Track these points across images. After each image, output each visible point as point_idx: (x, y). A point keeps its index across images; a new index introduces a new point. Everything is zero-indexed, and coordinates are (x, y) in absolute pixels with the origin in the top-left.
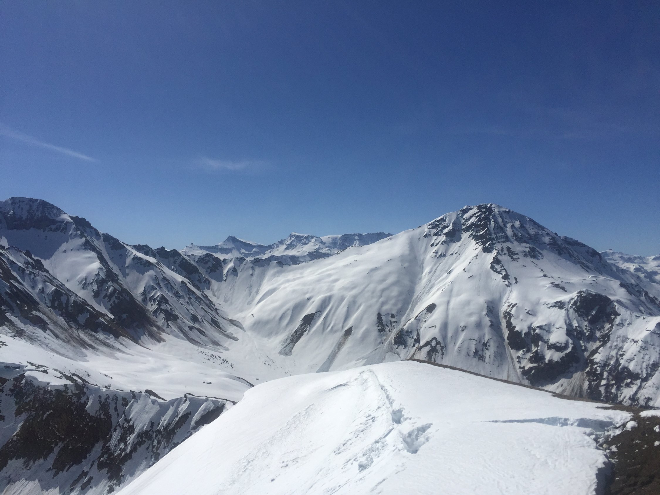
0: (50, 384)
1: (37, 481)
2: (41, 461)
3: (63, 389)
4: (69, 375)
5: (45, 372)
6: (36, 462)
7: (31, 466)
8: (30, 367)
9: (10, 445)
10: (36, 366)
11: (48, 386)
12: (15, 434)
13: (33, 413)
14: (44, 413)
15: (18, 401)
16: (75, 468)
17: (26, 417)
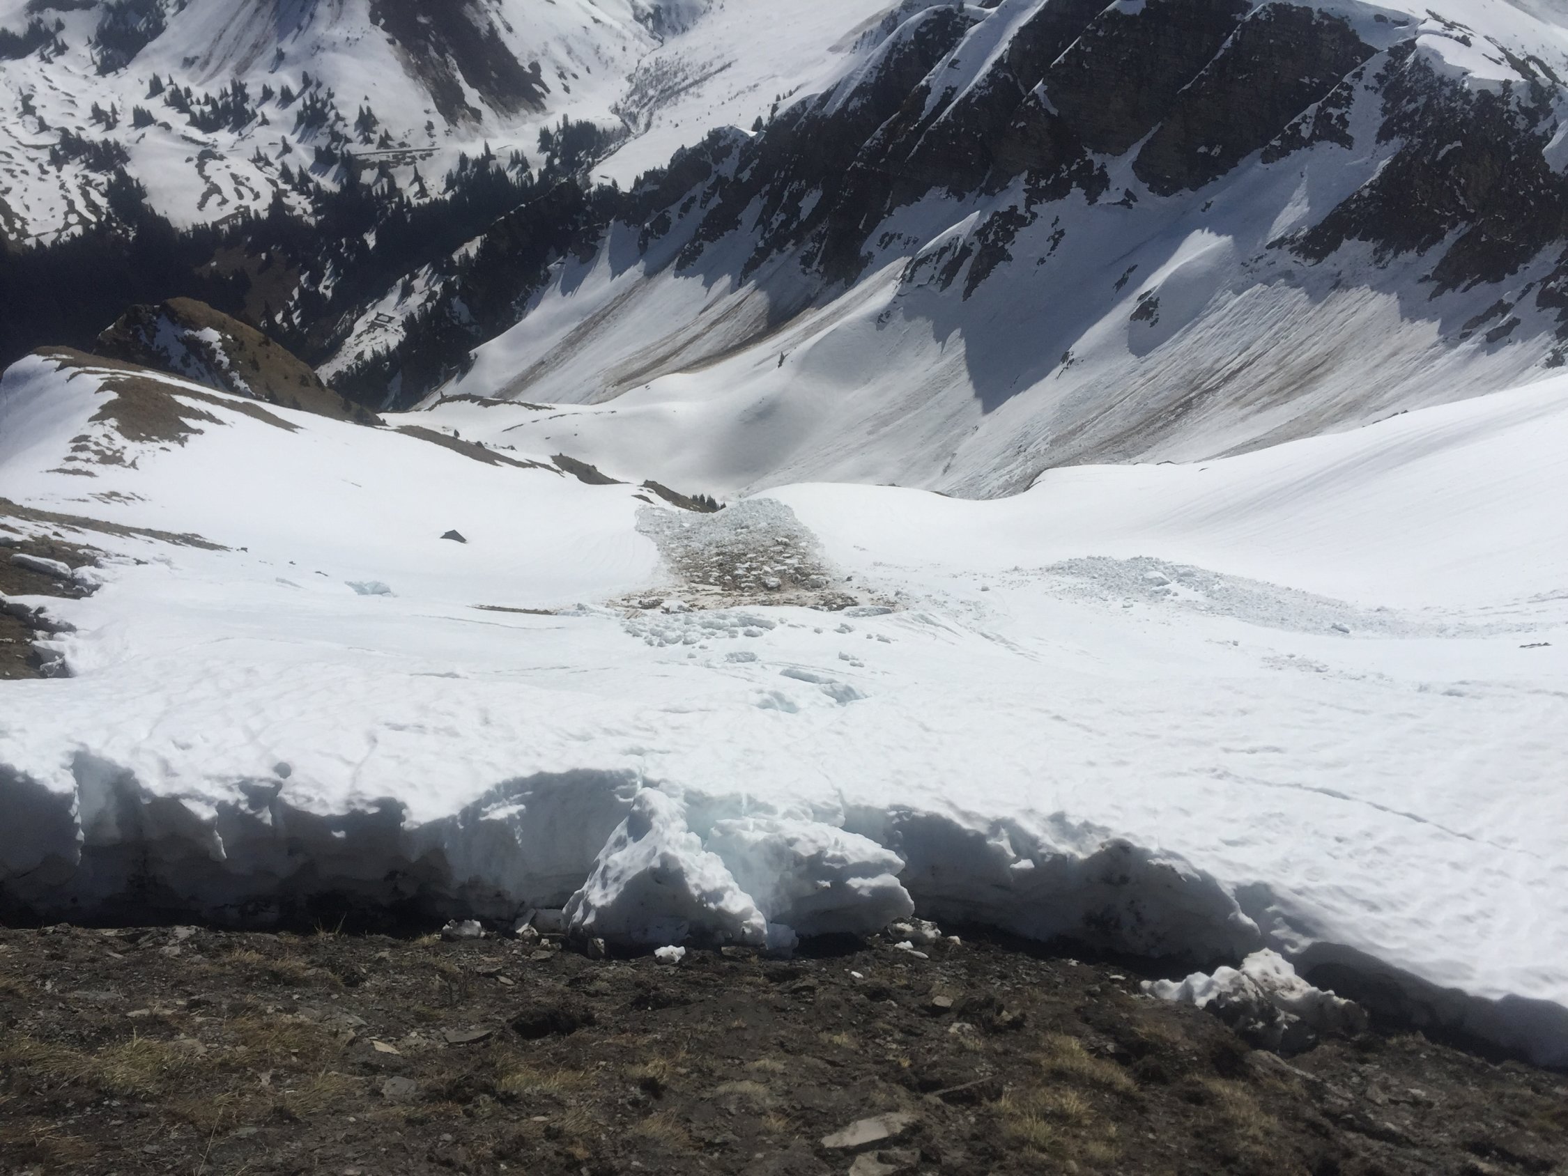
0: (1470, 75)
1: (1394, 296)
2: (1412, 254)
3: (1497, 91)
4: (1522, 58)
5: (1465, 41)
6: (1400, 255)
7: (1387, 263)
8: (1432, 24)
9: (1353, 206)
10: (1446, 25)
11: (1465, 78)
12: (1367, 183)
13: (1415, 141)
14: (1440, 146)
15: (1389, 106)
16: (1483, 288)
17: (1398, 148)
